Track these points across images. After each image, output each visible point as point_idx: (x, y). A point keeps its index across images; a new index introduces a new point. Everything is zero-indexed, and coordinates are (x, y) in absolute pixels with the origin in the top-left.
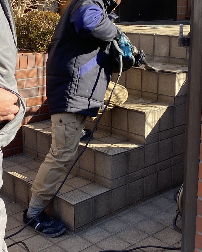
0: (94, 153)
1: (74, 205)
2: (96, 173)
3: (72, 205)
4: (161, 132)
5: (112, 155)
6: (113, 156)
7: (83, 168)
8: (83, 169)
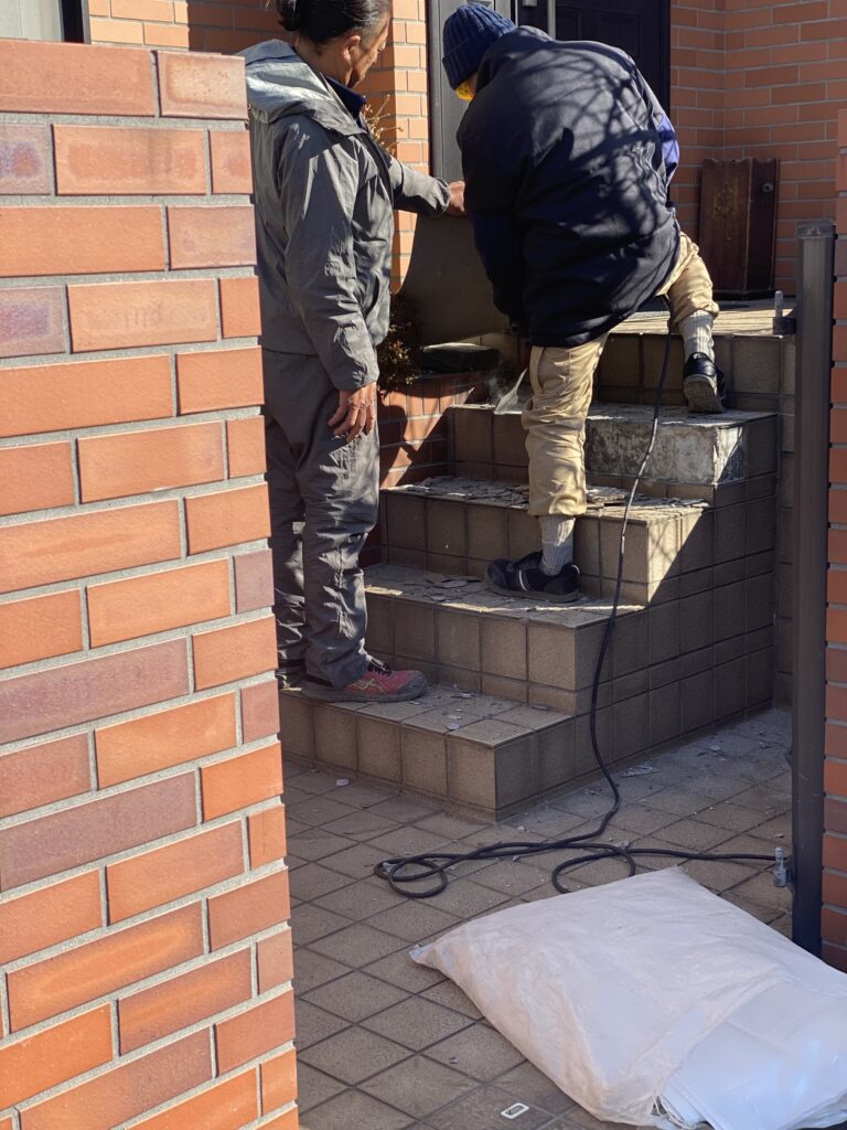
0: (523, 628)
1: (495, 747)
2: (531, 679)
3: (489, 748)
4: (684, 574)
5: (574, 626)
6: (578, 628)
7: (493, 671)
8: (490, 674)
